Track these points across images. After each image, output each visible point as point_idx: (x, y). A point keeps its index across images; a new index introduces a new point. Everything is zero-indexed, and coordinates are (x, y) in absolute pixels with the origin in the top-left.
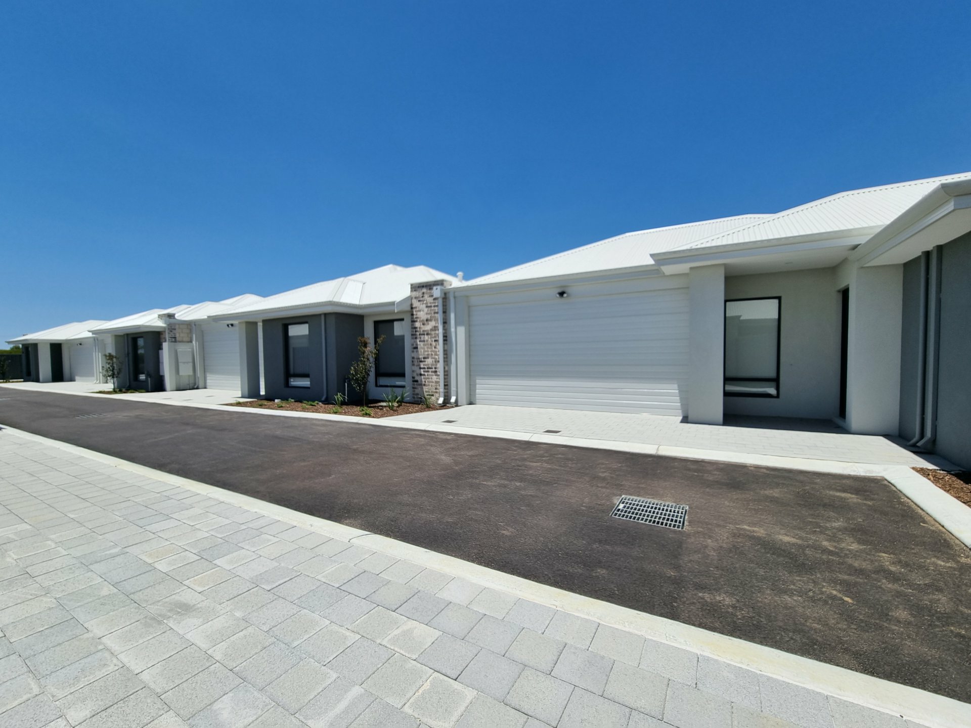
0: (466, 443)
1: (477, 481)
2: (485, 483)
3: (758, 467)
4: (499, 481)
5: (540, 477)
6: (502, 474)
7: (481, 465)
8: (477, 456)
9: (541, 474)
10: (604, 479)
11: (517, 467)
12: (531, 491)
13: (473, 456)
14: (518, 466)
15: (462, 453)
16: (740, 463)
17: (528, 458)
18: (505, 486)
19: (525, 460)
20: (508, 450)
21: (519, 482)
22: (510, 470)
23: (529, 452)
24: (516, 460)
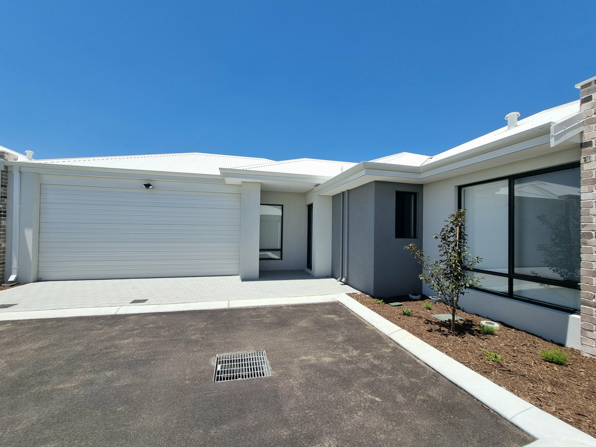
0: (31, 332)
1: (49, 387)
2: (61, 386)
3: (288, 306)
4: (82, 378)
5: (134, 357)
6: (85, 364)
7: (55, 359)
8: (47, 347)
9: (135, 351)
10: (196, 341)
11: (104, 351)
12: (126, 380)
13: (42, 348)
14: (106, 348)
15: (24, 348)
16: (278, 305)
17: (117, 335)
18: (91, 383)
19: (113, 338)
20: (92, 330)
21: (110, 371)
22: (96, 356)
23: (117, 328)
24: (103, 341)
